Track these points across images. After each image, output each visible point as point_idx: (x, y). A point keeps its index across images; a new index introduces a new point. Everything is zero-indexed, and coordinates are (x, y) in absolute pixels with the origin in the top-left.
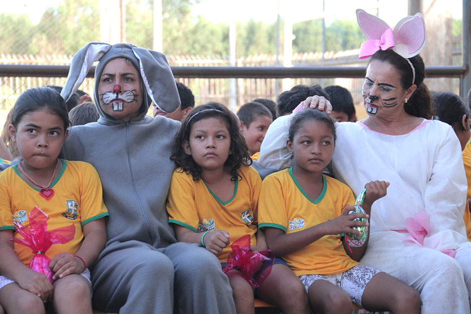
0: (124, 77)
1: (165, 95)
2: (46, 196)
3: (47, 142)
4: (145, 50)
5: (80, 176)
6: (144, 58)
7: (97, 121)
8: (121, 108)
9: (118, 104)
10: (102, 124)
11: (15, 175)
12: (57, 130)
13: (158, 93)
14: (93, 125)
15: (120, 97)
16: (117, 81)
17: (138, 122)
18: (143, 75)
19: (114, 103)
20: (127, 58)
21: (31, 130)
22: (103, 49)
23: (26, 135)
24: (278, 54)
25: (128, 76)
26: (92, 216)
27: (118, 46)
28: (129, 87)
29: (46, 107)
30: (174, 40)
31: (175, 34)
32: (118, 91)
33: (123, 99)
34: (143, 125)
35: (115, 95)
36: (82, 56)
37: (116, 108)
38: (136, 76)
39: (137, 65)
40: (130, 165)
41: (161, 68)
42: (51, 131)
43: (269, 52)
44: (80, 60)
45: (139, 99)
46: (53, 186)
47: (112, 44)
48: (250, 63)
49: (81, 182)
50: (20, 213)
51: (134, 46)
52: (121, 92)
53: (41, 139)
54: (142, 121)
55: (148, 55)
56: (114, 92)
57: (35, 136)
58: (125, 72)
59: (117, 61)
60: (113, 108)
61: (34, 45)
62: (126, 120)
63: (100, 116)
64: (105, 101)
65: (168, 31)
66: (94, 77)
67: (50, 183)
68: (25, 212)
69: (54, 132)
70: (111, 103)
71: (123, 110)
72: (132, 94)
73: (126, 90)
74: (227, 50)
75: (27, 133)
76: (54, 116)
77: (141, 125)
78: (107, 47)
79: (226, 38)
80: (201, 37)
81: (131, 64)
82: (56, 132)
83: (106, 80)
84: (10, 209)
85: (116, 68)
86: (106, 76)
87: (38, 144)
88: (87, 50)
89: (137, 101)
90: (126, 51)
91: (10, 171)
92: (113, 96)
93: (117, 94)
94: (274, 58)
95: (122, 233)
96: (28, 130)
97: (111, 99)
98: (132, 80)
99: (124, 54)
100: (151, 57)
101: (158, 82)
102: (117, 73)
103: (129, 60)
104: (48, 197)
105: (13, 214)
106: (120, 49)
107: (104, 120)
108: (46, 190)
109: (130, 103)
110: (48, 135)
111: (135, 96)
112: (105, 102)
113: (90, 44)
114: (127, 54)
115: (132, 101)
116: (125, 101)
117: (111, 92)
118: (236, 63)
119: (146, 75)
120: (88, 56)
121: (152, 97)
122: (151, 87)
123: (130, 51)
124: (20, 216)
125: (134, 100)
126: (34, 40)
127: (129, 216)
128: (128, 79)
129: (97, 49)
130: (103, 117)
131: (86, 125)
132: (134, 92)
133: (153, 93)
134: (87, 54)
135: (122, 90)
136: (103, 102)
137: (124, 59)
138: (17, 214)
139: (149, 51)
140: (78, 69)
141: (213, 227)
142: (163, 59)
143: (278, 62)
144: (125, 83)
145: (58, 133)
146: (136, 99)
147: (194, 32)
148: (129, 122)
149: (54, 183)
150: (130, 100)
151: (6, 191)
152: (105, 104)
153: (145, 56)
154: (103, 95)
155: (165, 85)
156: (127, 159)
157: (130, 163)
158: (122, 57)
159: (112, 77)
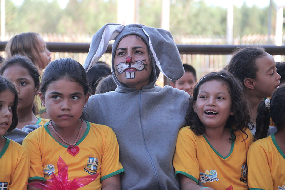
0: (135, 50)
1: (170, 65)
2: (73, 153)
3: (69, 105)
4: (153, 29)
5: (104, 137)
6: (152, 35)
7: (114, 90)
8: (133, 76)
9: (130, 73)
10: (119, 92)
11: (46, 134)
12: (77, 95)
13: (165, 64)
14: (111, 94)
15: (132, 66)
16: (129, 54)
17: (149, 90)
18: (152, 49)
19: (126, 72)
20: (137, 35)
21: (56, 97)
22: (118, 29)
23: (51, 101)
24: (269, 34)
25: (139, 49)
26: (112, 172)
27: (130, 26)
28: (140, 58)
29: (66, 76)
30: (179, 22)
31: (180, 16)
32: (130, 62)
33: (136, 67)
34: (153, 93)
35: (128, 65)
36: (100, 35)
37: (128, 76)
38: (145, 50)
39: (146, 40)
40: (142, 126)
41: (167, 42)
42: (73, 96)
43: (262, 33)
44: (98, 39)
45: (148, 68)
46: (78, 144)
47: (126, 24)
48: (245, 42)
49: (104, 142)
50: (49, 167)
51: (144, 26)
52: (132, 62)
53: (64, 104)
54: (152, 89)
55: (156, 33)
56: (127, 63)
57: (58, 102)
58: (136, 46)
59: (129, 37)
60: (126, 76)
61: (61, 26)
62: (138, 87)
63: (117, 86)
64: (119, 70)
65: (173, 14)
66: (111, 53)
67: (76, 142)
68: (52, 165)
69: (75, 96)
70: (124, 73)
71: (134, 77)
72: (142, 63)
73: (137, 60)
74: (225, 31)
75: (52, 99)
76: (74, 82)
77: (152, 93)
78: (121, 27)
79: (224, 20)
80: (203, 20)
81: (141, 40)
82: (76, 96)
83: (120, 54)
84: (41, 162)
85: (129, 43)
86: (120, 51)
87: (62, 108)
88: (104, 30)
89: (146, 69)
90: (137, 29)
91: (41, 130)
92: (126, 66)
93: (130, 65)
94: (266, 38)
95: (135, 185)
96: (53, 97)
97: (124, 69)
98: (142, 53)
99: (135, 32)
100: (158, 34)
101: (164, 55)
102: (128, 48)
103: (139, 36)
104: (74, 154)
105: (43, 166)
106: (131, 28)
107: (120, 88)
108: (72, 148)
109: (141, 72)
110: (70, 100)
111: (145, 65)
112: (119, 72)
113: (107, 25)
114: (137, 31)
115: (143, 70)
116: (137, 70)
117: (124, 63)
118: (233, 42)
119: (154, 49)
120: (105, 35)
121: (160, 67)
122: (159, 59)
123: (140, 30)
124: (49, 169)
125: (144, 69)
126: (62, 22)
127: (141, 170)
128: (138, 52)
129: (113, 28)
130: (120, 85)
131: (105, 94)
132: (143, 61)
133: (161, 64)
134: (104, 33)
135: (133, 61)
136: (118, 72)
137: (135, 36)
138: (46, 167)
139: (157, 29)
140: (96, 46)
141: (216, 177)
142: (168, 35)
143: (270, 41)
144: (136, 56)
145: (79, 97)
146: (146, 68)
147: (197, 15)
148: (141, 89)
149: (79, 142)
150: (140, 69)
151: (38, 147)
152: (119, 73)
153: (153, 34)
154: (117, 65)
155: (170, 57)
156: (140, 121)
157: (141, 125)
158: (133, 34)
159: (125, 50)
